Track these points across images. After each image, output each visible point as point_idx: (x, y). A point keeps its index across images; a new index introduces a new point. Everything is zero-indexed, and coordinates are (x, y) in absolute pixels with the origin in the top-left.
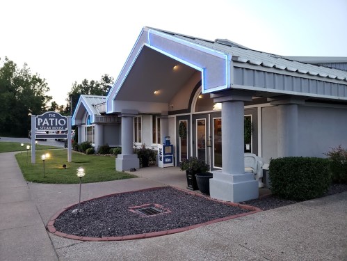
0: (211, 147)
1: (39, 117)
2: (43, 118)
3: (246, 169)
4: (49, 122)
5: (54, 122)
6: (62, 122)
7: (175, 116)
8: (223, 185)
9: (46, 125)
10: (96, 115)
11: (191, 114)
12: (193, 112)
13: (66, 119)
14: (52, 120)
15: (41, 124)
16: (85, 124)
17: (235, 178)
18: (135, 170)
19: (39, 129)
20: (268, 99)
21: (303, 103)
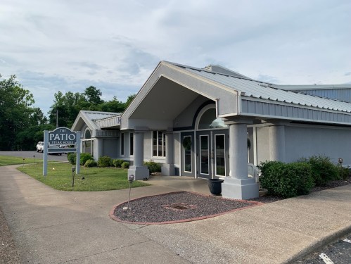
0: (214, 158)
1: (51, 133)
2: (55, 133)
3: (249, 176)
4: (60, 136)
5: (64, 136)
6: (72, 137)
7: (179, 132)
8: (232, 187)
9: (57, 140)
10: (97, 130)
11: (195, 131)
12: (197, 129)
13: (75, 135)
14: (63, 135)
15: (53, 138)
16: (83, 138)
17: (243, 182)
18: (146, 179)
19: (51, 143)
20: (263, 121)
21: (289, 124)
